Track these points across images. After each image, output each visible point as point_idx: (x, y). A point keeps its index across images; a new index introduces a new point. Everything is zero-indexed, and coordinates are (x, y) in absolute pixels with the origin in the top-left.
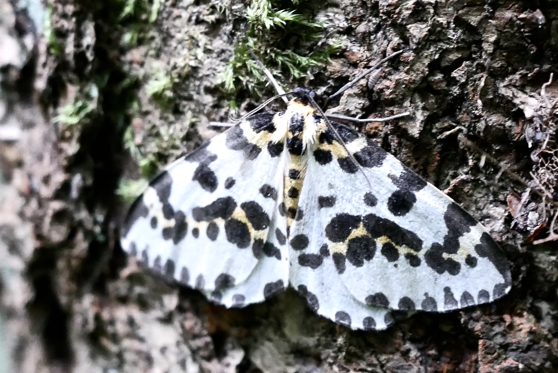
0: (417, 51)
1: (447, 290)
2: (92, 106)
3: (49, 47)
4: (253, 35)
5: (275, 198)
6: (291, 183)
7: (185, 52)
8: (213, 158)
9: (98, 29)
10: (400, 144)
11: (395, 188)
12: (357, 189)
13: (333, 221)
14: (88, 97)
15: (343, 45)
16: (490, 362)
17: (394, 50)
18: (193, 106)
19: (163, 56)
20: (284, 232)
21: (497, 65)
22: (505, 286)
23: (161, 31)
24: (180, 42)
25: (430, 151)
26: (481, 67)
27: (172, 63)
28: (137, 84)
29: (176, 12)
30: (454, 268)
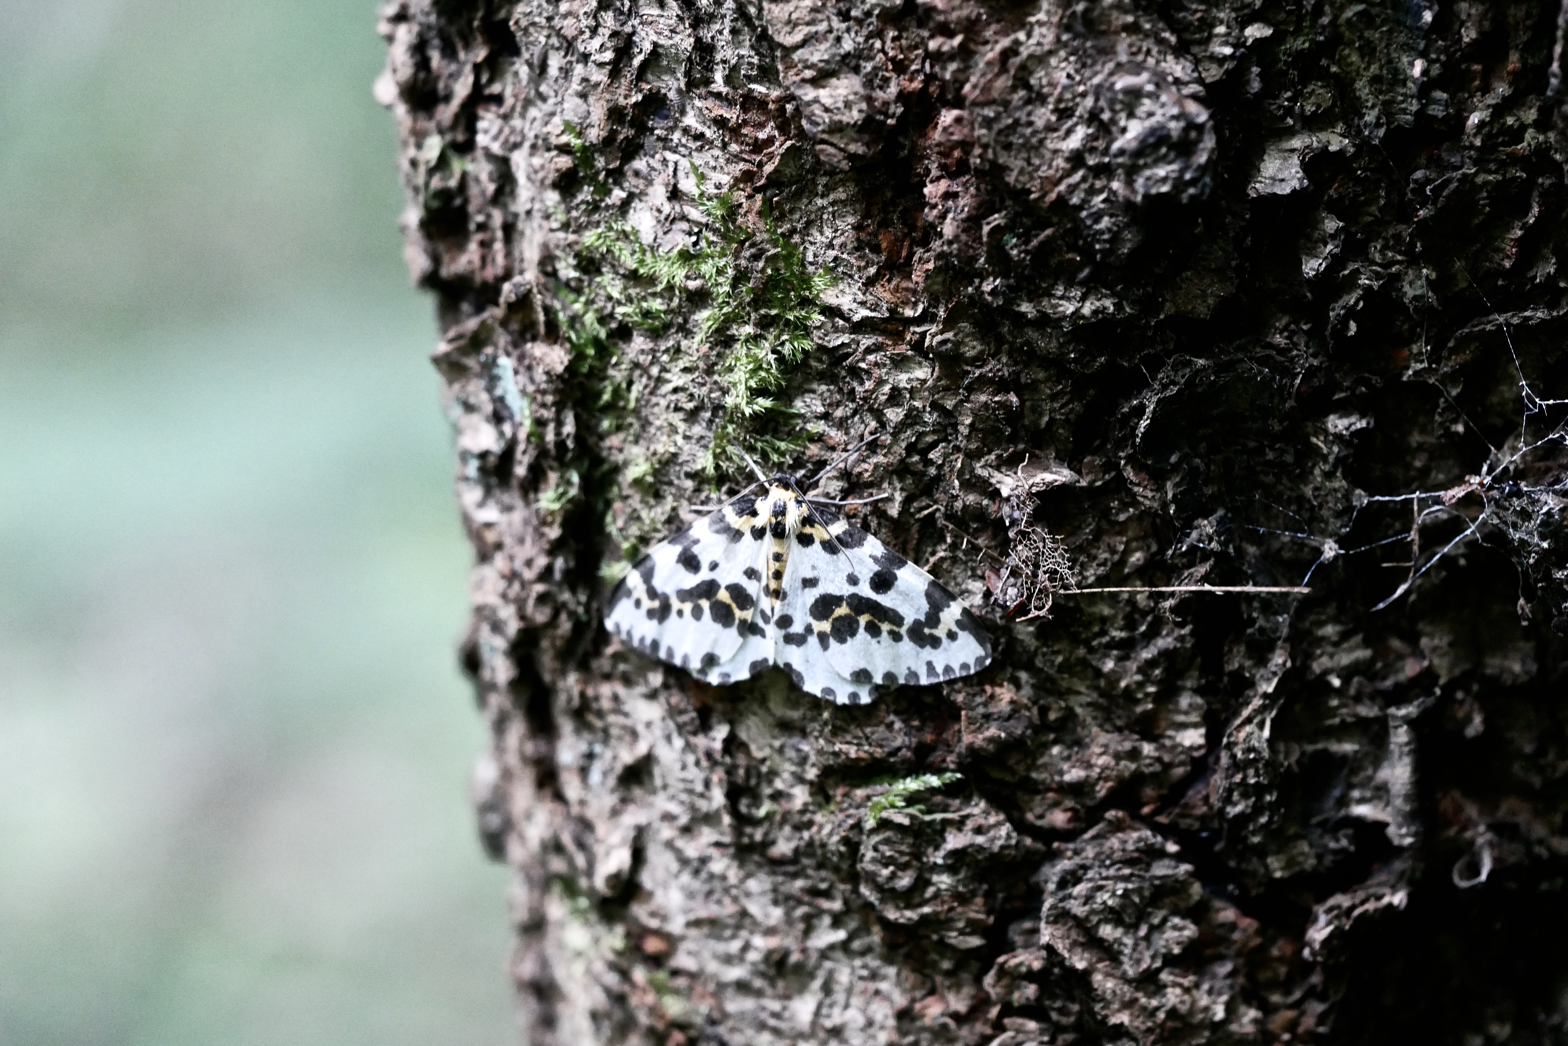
0: (895, 435)
1: (930, 665)
2: (573, 492)
3: (529, 436)
4: (731, 421)
5: (759, 579)
6: (774, 566)
7: (664, 438)
8: (696, 542)
9: (577, 418)
10: (879, 524)
11: (877, 568)
12: (839, 570)
13: (817, 601)
14: (569, 483)
15: (820, 430)
16: (974, 731)
17: (871, 433)
18: (673, 490)
19: (642, 442)
20: (769, 613)
21: (973, 446)
22: (986, 658)
23: (639, 418)
24: (659, 428)
25: (909, 529)
26: (957, 449)
27: (652, 449)
28: (617, 469)
29: (654, 400)
30: (935, 642)
